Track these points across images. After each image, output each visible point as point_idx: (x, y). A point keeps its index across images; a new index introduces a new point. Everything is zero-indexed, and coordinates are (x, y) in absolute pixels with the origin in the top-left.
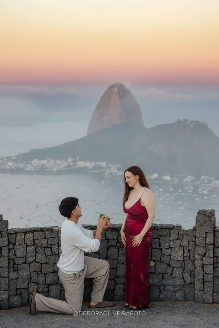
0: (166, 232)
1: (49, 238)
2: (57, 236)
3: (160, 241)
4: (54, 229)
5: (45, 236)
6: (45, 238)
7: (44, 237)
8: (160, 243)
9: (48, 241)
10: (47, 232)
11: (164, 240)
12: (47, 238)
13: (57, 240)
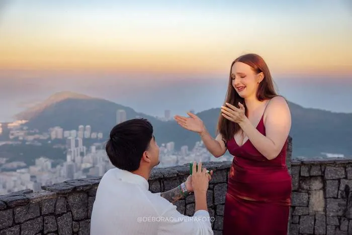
0: (223, 176)
1: (22, 221)
2: (39, 215)
3: (213, 194)
4: (32, 199)
5: (14, 220)
6: (15, 224)
7: (11, 222)
8: (214, 197)
9: (20, 229)
10: (18, 209)
11: (219, 190)
12: (19, 223)
13: (39, 224)
